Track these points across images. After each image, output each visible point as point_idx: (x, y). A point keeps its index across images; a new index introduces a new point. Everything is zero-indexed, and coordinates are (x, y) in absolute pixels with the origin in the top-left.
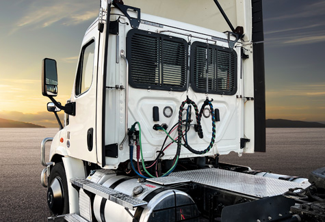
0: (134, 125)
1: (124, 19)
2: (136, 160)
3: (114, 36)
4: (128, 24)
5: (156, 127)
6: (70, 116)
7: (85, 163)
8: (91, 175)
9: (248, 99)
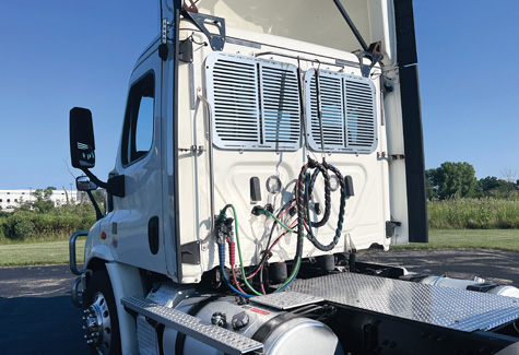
0: (225, 209)
1: (200, 37)
2: (229, 267)
3: (186, 66)
4: (206, 45)
5: (257, 211)
6: (114, 197)
7: (142, 272)
8: (154, 292)
9: (395, 157)
